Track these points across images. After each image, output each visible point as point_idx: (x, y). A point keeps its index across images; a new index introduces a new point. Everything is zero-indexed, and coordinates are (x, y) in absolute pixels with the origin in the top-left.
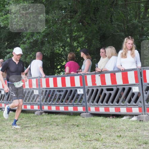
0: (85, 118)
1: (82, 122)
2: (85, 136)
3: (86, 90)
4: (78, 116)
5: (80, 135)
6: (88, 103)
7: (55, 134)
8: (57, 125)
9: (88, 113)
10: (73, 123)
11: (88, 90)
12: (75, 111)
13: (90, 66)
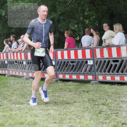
0: (94, 85)
1: (91, 89)
2: (93, 101)
3: (95, 62)
4: (88, 84)
5: (89, 100)
6: (97, 72)
7: (68, 99)
8: (70, 91)
9: (97, 81)
10: (84, 90)
11: (97, 61)
12: (86, 79)
13: (98, 41)
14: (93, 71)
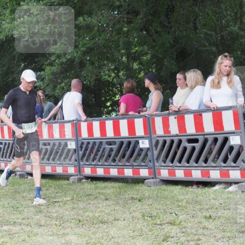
0: (153, 188)
1: (147, 195)
2: (152, 217)
3: (154, 142)
4: (140, 184)
5: (144, 216)
7: (103, 213)
8: (106, 199)
9: (158, 179)
10: (133, 196)
11: (157, 142)
12: (136, 176)
13: (160, 102)
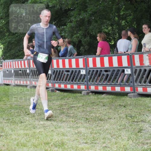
0: (133, 99)
1: (129, 103)
2: (132, 117)
3: (134, 70)
4: (125, 97)
5: (127, 116)
6: (136, 83)
7: (102, 114)
8: (104, 106)
9: (136, 94)
10: (120, 104)
11: (136, 70)
12: (123, 91)
13: (137, 46)
14: (131, 82)
